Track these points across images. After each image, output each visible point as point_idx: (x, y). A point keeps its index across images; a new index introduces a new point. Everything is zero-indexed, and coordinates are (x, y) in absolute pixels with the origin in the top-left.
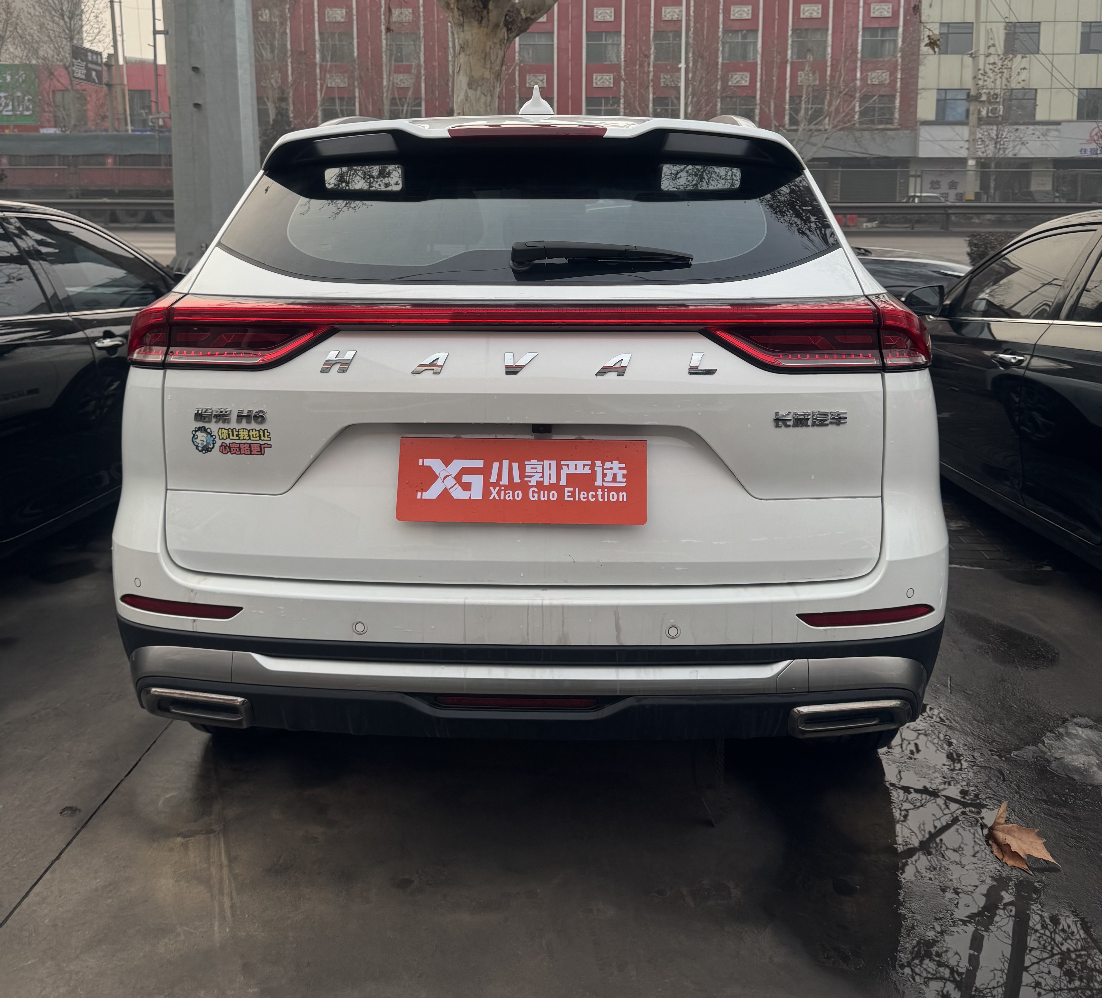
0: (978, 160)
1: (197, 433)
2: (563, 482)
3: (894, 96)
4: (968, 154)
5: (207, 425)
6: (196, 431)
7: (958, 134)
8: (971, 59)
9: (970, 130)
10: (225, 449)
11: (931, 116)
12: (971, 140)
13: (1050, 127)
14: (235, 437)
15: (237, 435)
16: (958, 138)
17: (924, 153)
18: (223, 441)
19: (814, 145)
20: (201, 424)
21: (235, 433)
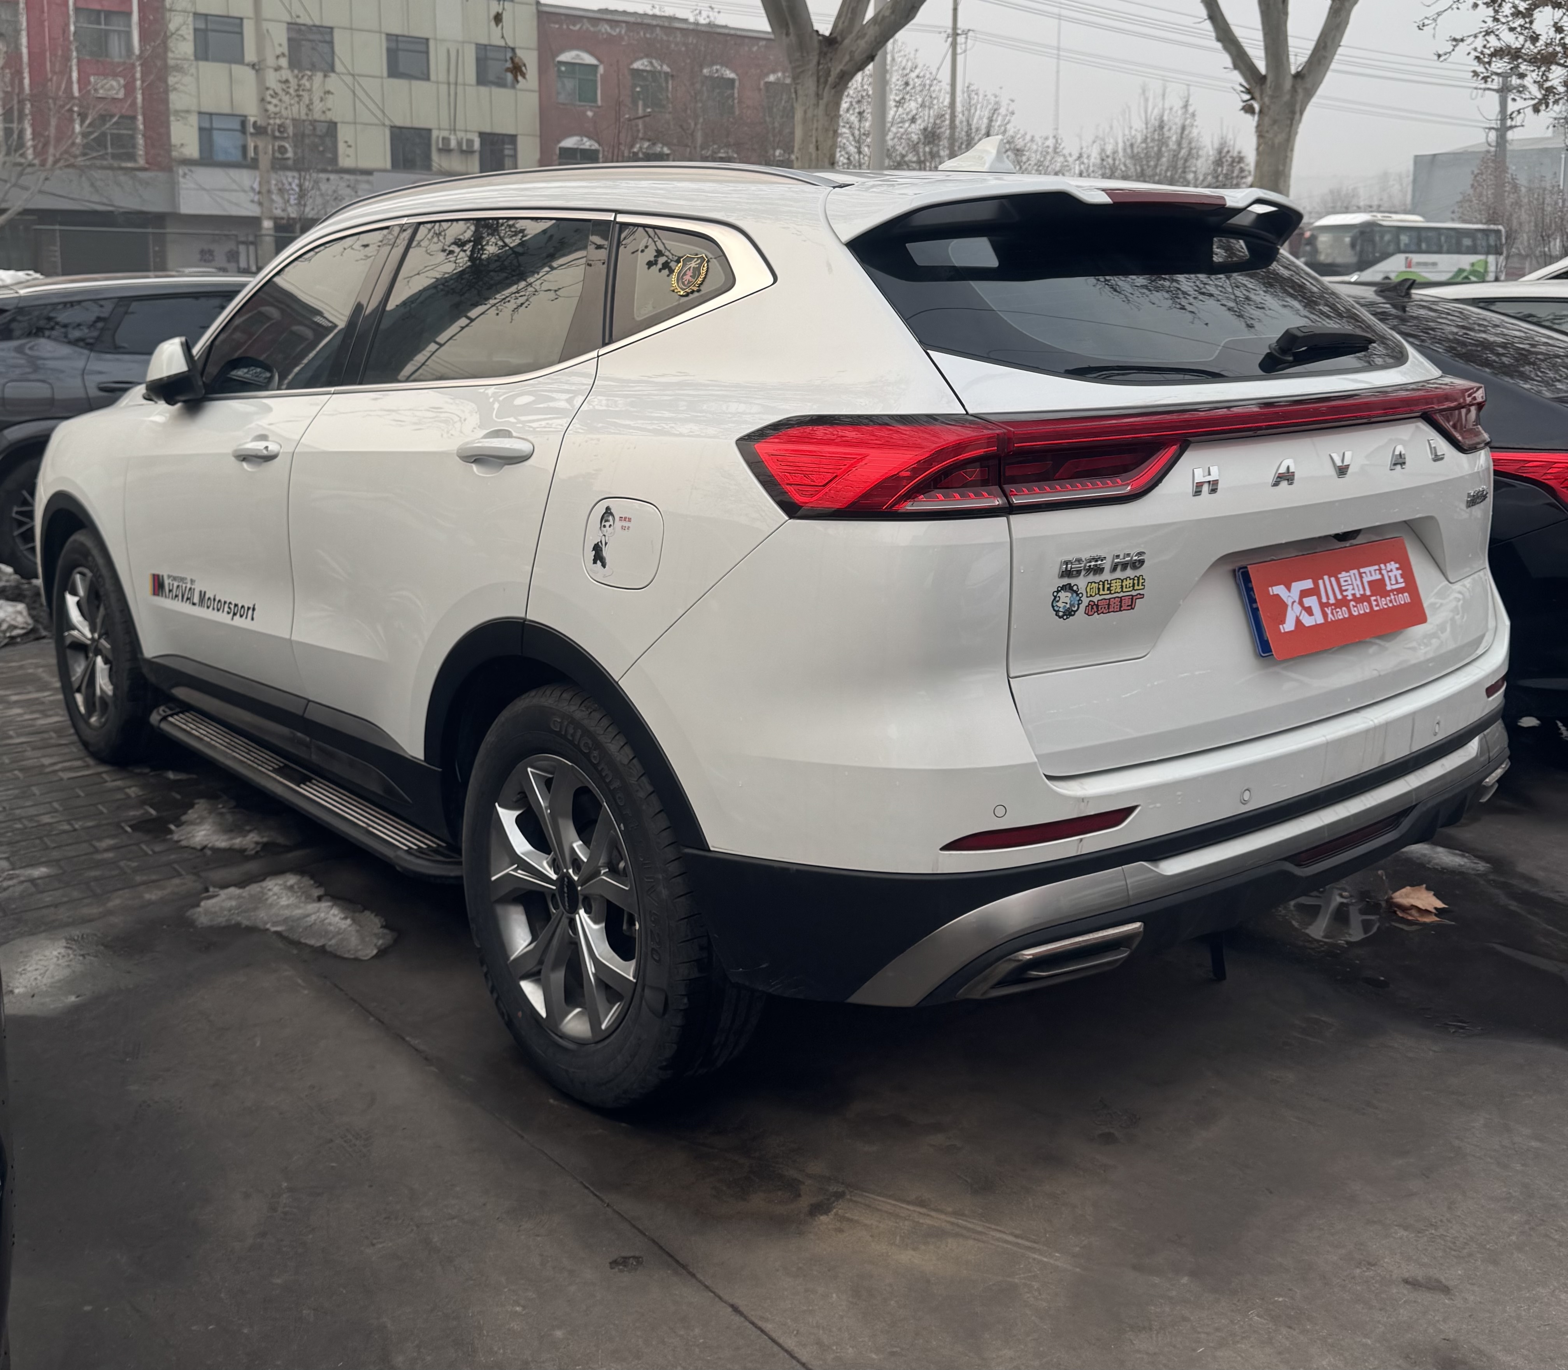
0: (276, 220)
1: (1060, 594)
2: (1368, 593)
3: (134, 118)
4: (262, 213)
5: (1073, 581)
6: (1058, 592)
7: (234, 181)
8: (253, 72)
9: (261, 177)
10: (1092, 608)
11: (192, 150)
12: (264, 190)
13: (360, 178)
14: (1106, 592)
15: (1109, 589)
16: (235, 187)
17: (187, 207)
18: (1091, 599)
19: (26, 189)
20: (1066, 581)
21: (1107, 586)
